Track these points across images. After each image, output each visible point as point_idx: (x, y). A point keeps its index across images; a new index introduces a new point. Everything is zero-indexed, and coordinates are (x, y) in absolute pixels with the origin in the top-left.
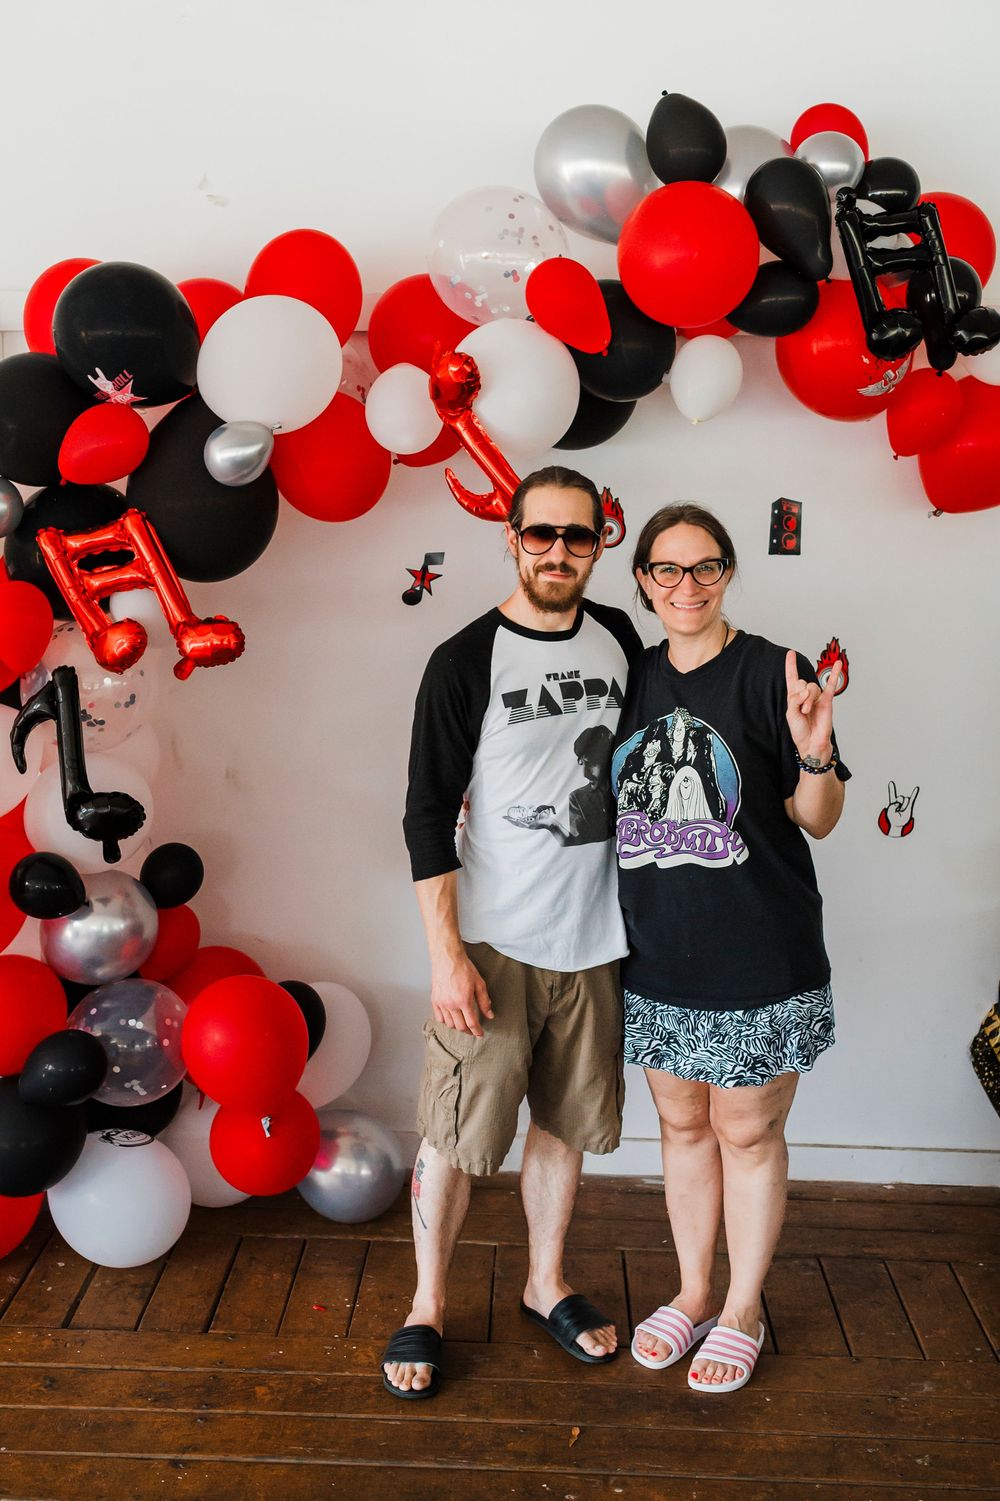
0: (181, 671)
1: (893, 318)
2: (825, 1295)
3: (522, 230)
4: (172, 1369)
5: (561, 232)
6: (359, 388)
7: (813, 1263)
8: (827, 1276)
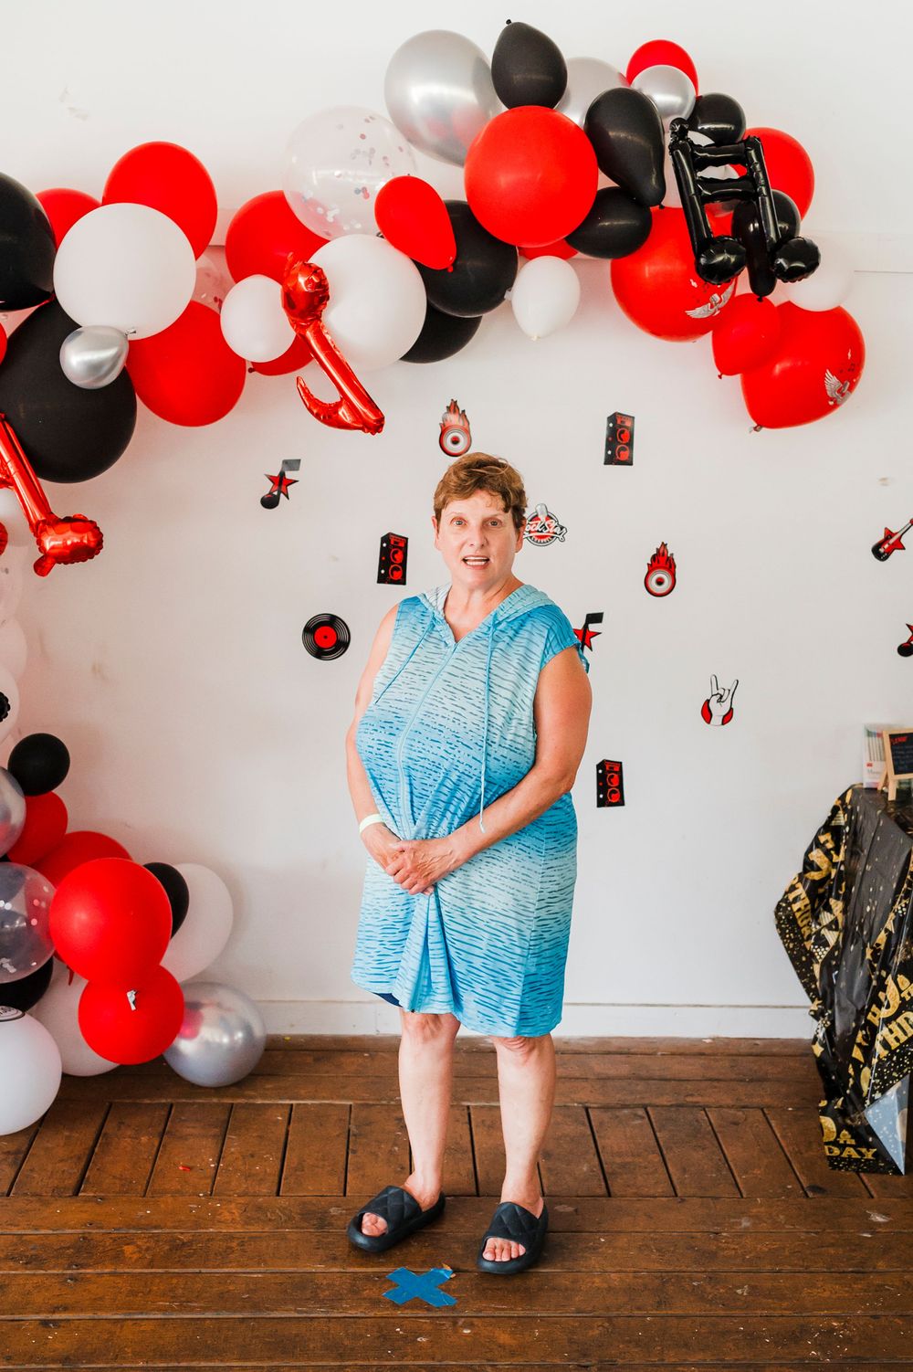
0: (42, 567)
1: (720, 245)
2: (653, 1142)
3: (373, 151)
4: (43, 1232)
5: (410, 153)
6: (216, 299)
7: (641, 1112)
8: (654, 1124)
